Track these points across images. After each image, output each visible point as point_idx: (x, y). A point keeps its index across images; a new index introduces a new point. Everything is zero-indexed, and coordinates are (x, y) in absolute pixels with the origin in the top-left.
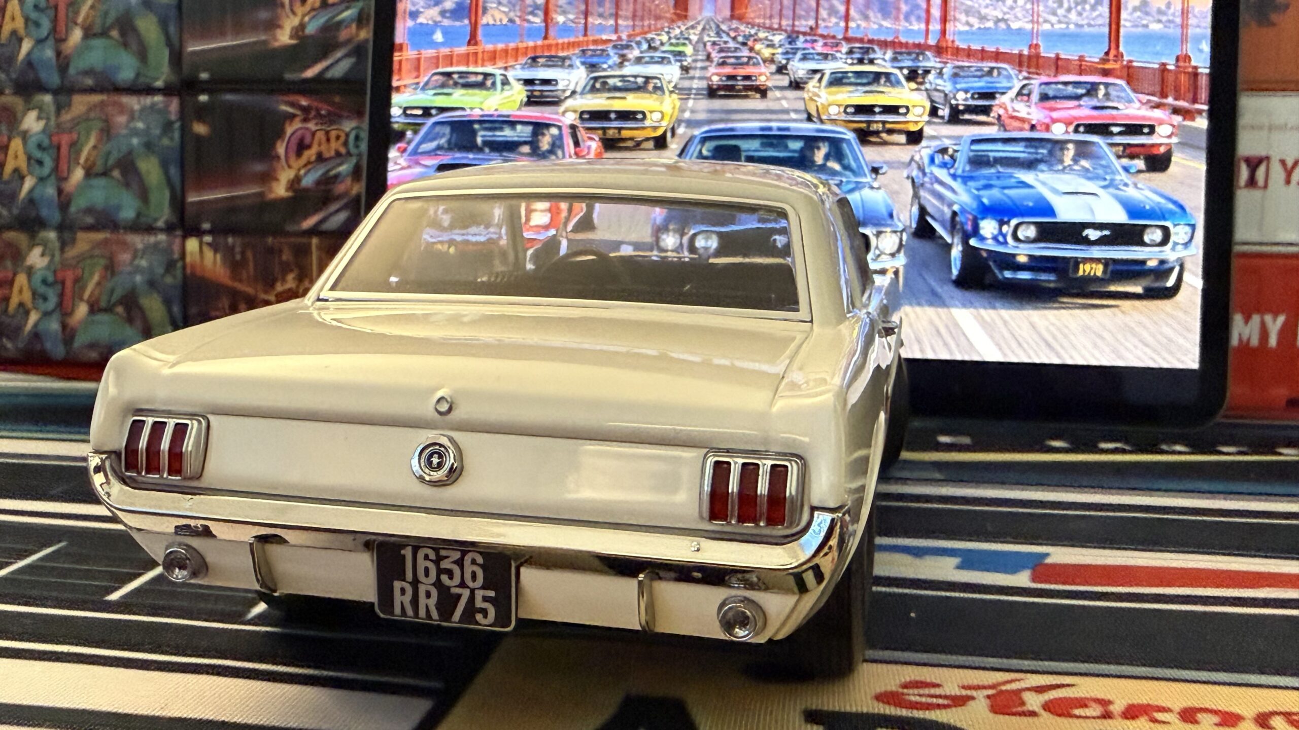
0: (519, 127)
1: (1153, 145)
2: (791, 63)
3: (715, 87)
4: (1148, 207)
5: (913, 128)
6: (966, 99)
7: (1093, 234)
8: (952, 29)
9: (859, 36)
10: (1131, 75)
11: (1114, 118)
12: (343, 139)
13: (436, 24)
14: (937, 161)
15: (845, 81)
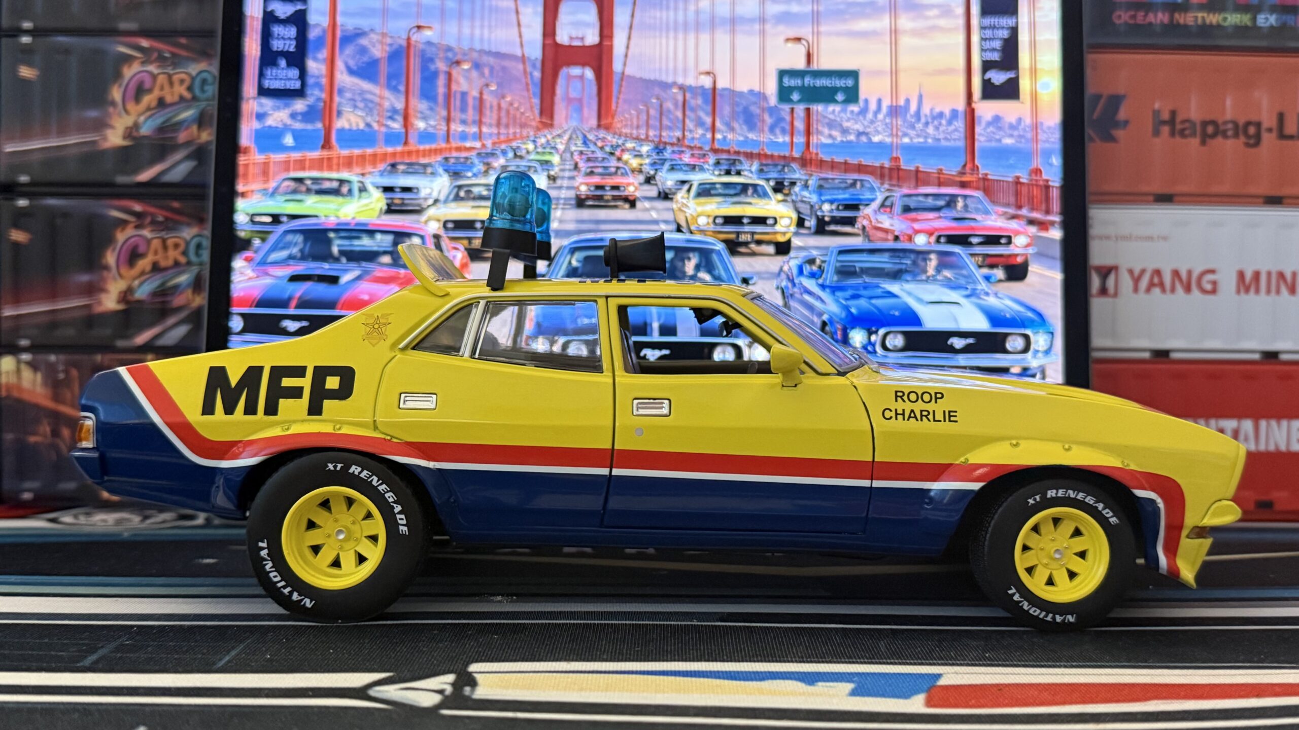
0: (379, 236)
1: (1010, 256)
2: (660, 174)
3: (583, 197)
4: (1008, 316)
5: (781, 239)
6: (832, 211)
7: (958, 343)
8: (815, 141)
9: (725, 148)
10: (988, 187)
11: (973, 229)
12: (182, 248)
13: (286, 128)
14: (805, 272)
15: (713, 192)
